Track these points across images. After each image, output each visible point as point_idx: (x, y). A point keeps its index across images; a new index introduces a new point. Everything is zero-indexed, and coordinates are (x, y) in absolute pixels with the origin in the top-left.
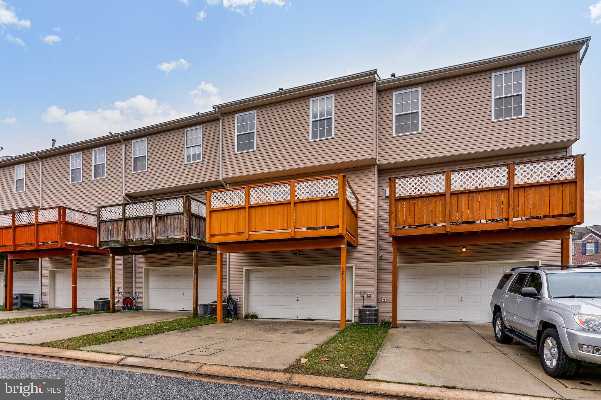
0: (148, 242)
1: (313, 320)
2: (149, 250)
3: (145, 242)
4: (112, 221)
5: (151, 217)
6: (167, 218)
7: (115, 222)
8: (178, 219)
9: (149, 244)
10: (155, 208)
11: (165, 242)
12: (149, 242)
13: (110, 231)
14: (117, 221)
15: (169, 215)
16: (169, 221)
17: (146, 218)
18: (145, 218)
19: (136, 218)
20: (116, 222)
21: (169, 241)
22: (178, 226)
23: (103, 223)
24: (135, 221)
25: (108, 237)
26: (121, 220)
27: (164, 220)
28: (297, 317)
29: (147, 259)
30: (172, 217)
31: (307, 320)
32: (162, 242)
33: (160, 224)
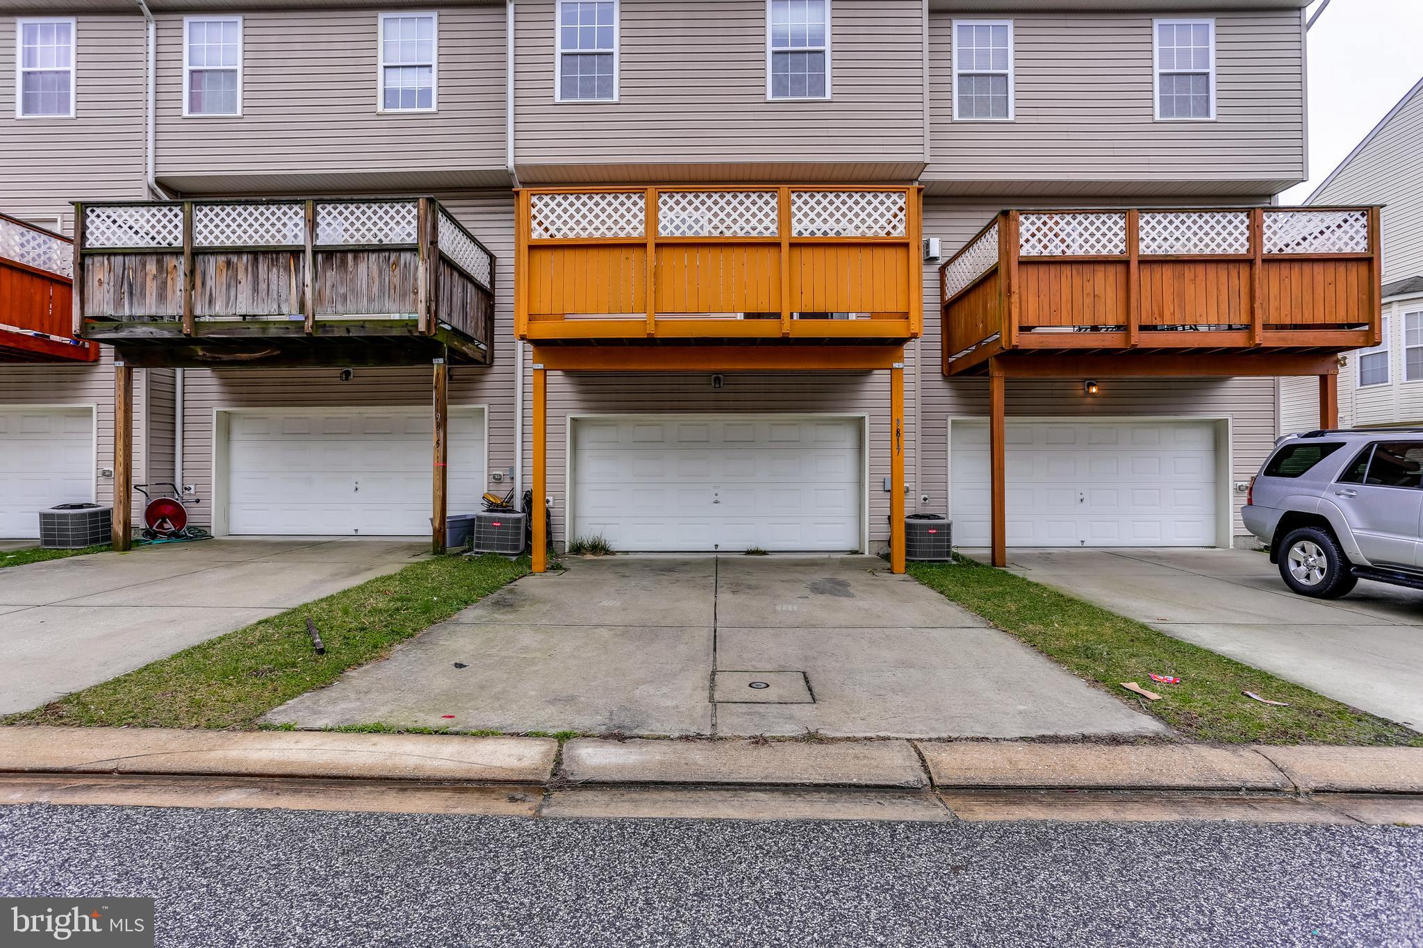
0: (282, 328)
1: (765, 553)
2: (275, 353)
3: (272, 326)
4: (136, 254)
5: (296, 253)
6: (355, 258)
7: (148, 259)
8: (396, 264)
9: (288, 333)
10: (313, 225)
11: (348, 331)
12: (288, 328)
13: (131, 286)
14: (160, 254)
15: (363, 251)
16: (366, 269)
17: (278, 252)
18: (272, 252)
19: (239, 251)
20: (154, 258)
21: (363, 327)
22: (398, 287)
23: (97, 259)
24: (234, 259)
25: (118, 303)
26: (177, 253)
27: (344, 263)
28: (717, 546)
29: (227, 383)
30: (373, 257)
31: (748, 553)
32: (335, 329)
33: (328, 274)
